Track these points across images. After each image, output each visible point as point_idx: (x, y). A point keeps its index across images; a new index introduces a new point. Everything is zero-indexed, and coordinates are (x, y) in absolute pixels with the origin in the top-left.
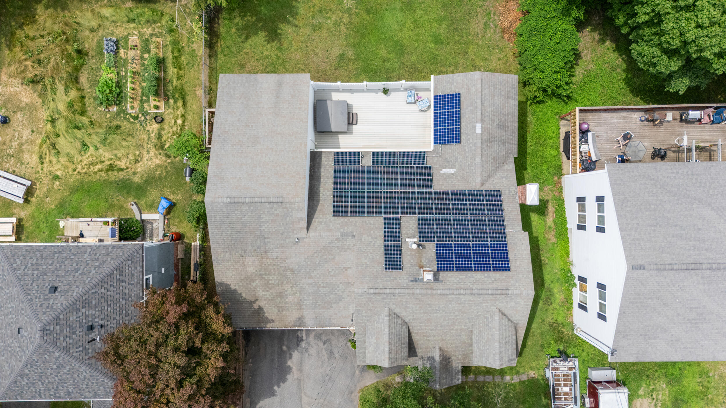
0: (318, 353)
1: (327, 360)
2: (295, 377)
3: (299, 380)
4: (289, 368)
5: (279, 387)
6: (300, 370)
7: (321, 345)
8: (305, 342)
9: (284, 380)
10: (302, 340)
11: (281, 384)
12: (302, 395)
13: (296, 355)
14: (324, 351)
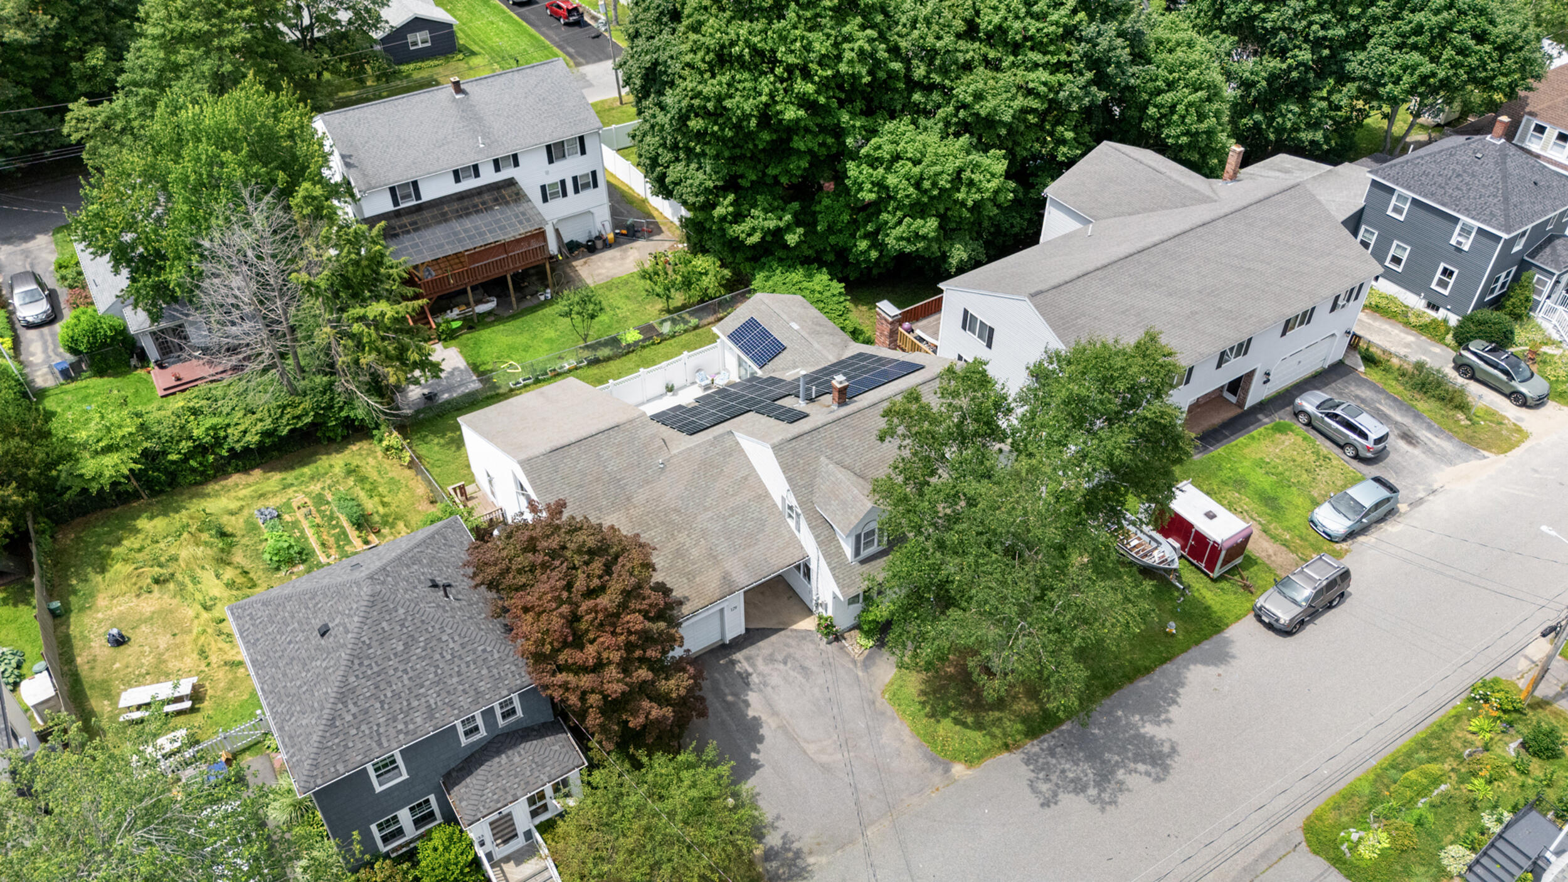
0: (785, 679)
1: (803, 681)
2: (773, 726)
3: (782, 728)
4: (755, 719)
5: (758, 752)
6: (775, 714)
7: (781, 666)
8: (754, 675)
9: (761, 739)
10: (749, 675)
11: (759, 746)
12: (802, 744)
13: (752, 697)
14: (791, 673)
